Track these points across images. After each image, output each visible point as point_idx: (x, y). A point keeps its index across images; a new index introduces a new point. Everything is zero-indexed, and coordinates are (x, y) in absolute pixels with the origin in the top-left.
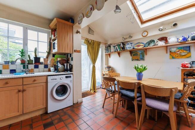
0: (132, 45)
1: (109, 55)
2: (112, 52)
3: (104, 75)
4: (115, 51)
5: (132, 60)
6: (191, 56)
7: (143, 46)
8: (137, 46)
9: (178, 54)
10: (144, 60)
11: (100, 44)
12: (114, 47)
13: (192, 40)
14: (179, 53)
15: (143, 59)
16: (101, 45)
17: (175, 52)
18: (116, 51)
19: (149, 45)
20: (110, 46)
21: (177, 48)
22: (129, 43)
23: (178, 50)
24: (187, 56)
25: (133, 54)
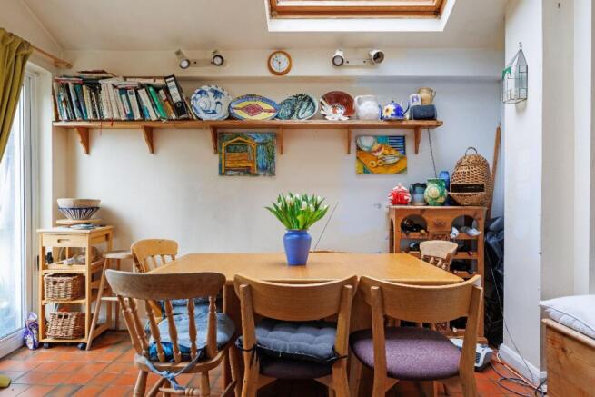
0: (222, 100)
1: (86, 135)
2: (111, 120)
3: (49, 259)
4: (131, 118)
5: (222, 174)
6: (406, 169)
7: (272, 114)
8: (247, 109)
9: (377, 159)
10: (273, 174)
11: (25, 58)
12: (124, 91)
13: (416, 118)
14: (379, 154)
15: (269, 170)
16: (28, 63)
17: (370, 152)
18: (137, 116)
19: (293, 112)
20: (94, 86)
21: (375, 137)
22: (205, 88)
23: (379, 145)
24: (400, 167)
25: (224, 145)
